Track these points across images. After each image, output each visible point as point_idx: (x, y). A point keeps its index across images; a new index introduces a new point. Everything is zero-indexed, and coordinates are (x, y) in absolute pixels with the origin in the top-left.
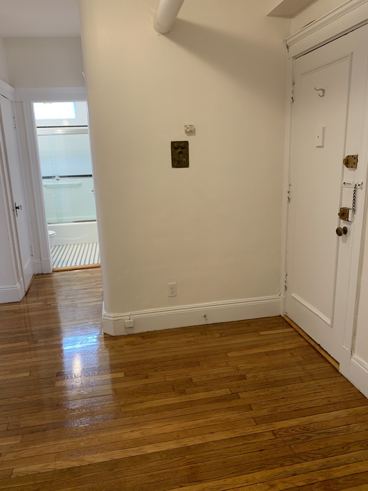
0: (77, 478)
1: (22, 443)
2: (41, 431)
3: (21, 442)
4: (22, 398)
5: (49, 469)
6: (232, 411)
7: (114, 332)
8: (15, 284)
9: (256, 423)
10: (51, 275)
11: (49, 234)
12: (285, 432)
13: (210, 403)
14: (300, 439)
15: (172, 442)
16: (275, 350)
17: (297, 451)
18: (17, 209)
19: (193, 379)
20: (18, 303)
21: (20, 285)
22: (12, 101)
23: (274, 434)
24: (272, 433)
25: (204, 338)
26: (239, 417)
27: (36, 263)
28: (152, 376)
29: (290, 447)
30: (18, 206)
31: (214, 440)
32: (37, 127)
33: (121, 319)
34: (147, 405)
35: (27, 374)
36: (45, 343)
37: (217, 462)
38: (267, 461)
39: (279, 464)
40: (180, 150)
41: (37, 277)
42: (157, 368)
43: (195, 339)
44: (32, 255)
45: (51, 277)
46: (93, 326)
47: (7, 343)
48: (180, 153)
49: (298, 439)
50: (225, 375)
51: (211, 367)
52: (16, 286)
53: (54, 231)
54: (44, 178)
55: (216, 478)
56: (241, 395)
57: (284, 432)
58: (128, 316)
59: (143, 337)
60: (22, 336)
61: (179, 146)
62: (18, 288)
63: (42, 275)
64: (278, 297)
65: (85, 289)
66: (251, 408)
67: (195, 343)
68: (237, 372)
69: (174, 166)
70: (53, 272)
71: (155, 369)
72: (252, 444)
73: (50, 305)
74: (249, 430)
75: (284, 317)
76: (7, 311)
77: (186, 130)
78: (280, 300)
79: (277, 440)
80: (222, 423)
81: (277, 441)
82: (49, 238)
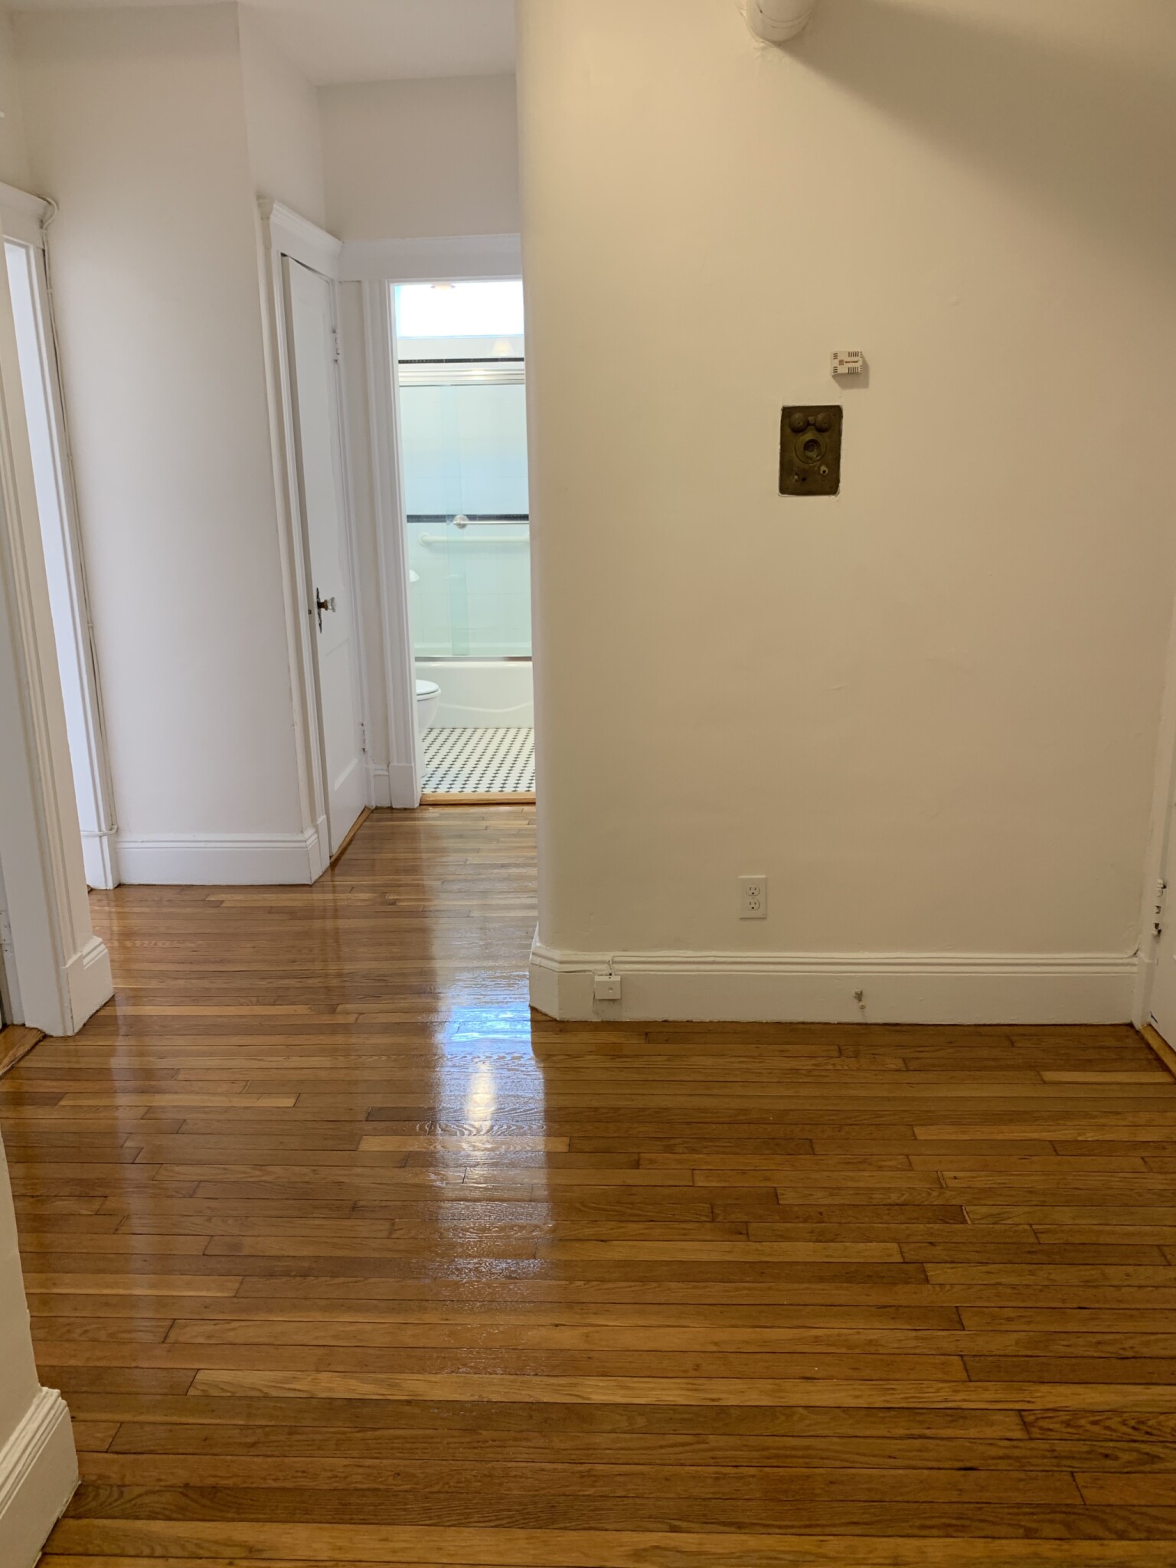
0: (369, 1434)
1: (236, 1300)
2: (294, 1273)
3: (235, 1297)
4: (260, 1170)
5: (294, 1390)
6: (893, 1318)
7: (560, 1009)
8: (302, 832)
9: (969, 1376)
10: (417, 815)
11: (419, 691)
12: (1068, 1424)
13: (822, 1279)
14: (1117, 1458)
15: (676, 1383)
16: (1090, 1139)
17: (1092, 1495)
18: (323, 610)
19: (783, 1194)
20: (305, 888)
21: (315, 836)
22: (332, 280)
23: (1026, 1426)
24: (1017, 1420)
25: (846, 1068)
26: (914, 1343)
27: (375, 776)
28: (651, 1161)
29: (1074, 1480)
30: (326, 601)
31: (812, 1404)
32: (401, 362)
33: (584, 971)
34: (618, 1252)
35: (289, 1102)
36: (356, 1016)
37: (808, 1476)
38: (980, 1509)
39: (1021, 1526)
40: (809, 436)
41: (375, 816)
42: (673, 1142)
43: (813, 1065)
44: (364, 749)
45: (414, 819)
46: (504, 982)
47: (251, 1001)
48: (810, 445)
49: (1107, 1456)
50: (894, 1197)
51: (848, 1163)
52: (302, 839)
53: (435, 682)
54: (412, 518)
55: (792, 1527)
56: (934, 1272)
57: (1062, 1422)
58: (606, 965)
59: (646, 1034)
60: (297, 986)
61: (808, 424)
62: (308, 843)
63: (389, 811)
64: (1128, 958)
65: (503, 866)
66: (961, 1322)
67: (809, 1079)
68: (935, 1194)
69: (785, 489)
70: (420, 805)
71: (664, 1143)
72: (939, 1442)
73: (393, 903)
74: (938, 1394)
75: (1142, 1031)
76: (271, 910)
77: (835, 369)
78: (1135, 969)
79: (1033, 1444)
80: (850, 1351)
81: (1032, 1449)
82: (415, 704)
